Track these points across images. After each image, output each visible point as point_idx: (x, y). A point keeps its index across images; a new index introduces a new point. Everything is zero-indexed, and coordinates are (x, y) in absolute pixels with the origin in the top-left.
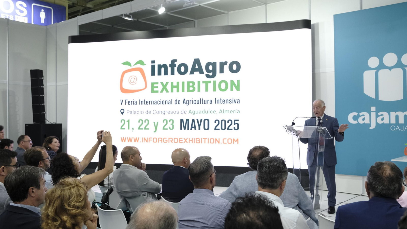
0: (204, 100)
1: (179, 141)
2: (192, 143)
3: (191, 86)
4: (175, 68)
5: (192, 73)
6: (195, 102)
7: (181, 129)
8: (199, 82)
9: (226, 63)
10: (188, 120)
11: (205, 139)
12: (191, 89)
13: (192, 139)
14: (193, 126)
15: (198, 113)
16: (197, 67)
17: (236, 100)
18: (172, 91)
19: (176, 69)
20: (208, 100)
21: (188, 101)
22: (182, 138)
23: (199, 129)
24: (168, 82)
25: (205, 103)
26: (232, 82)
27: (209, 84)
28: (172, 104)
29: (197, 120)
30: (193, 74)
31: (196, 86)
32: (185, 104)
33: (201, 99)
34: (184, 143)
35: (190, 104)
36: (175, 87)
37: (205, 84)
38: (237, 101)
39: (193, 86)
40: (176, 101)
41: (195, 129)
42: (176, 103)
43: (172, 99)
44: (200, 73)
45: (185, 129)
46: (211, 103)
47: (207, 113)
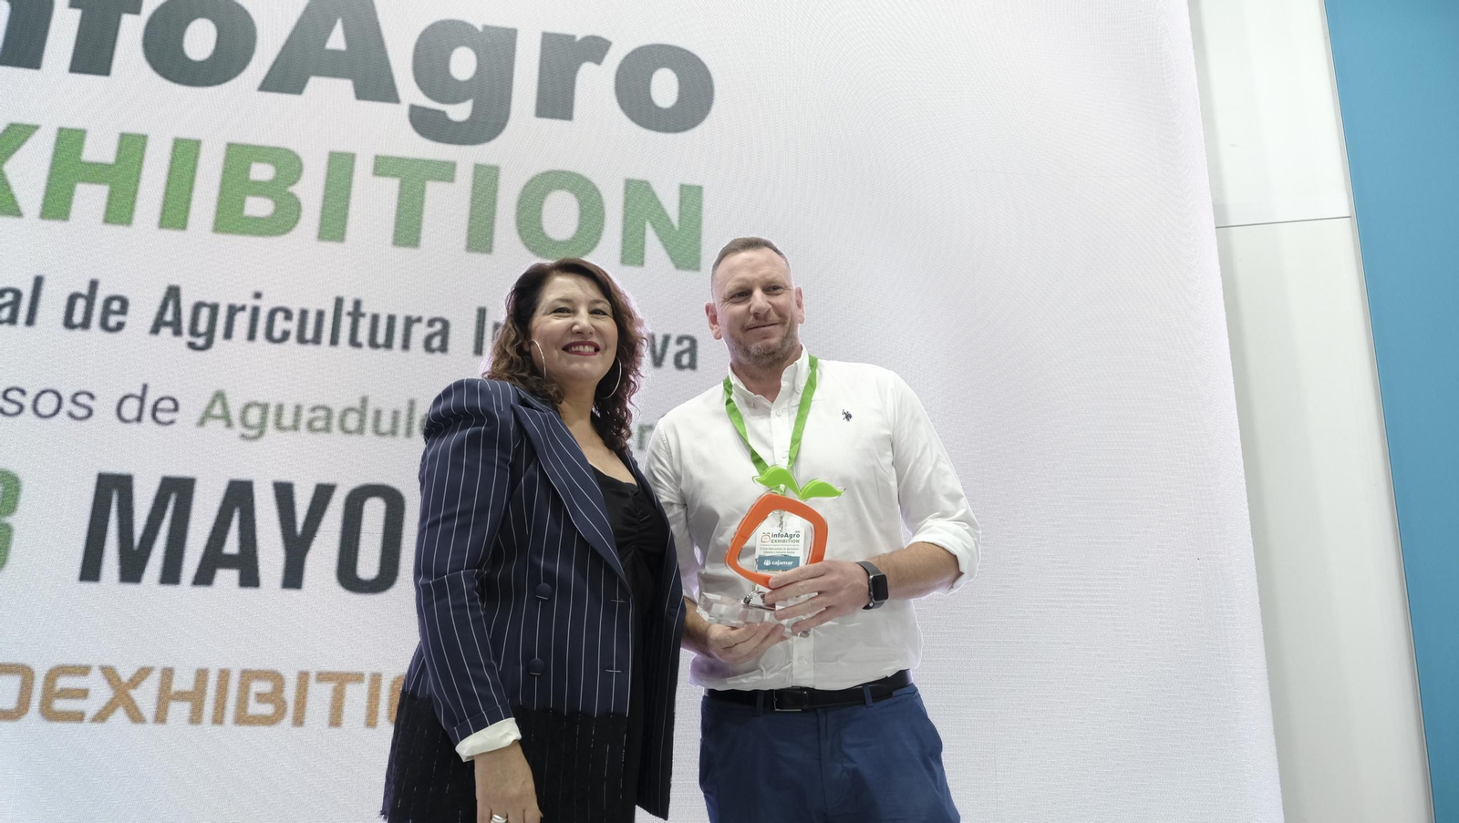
0: (375, 318)
1: (50, 694)
2: (195, 718)
3: (260, 189)
4: (127, 19)
5: (285, 78)
6: (280, 324)
7: (90, 571)
8: (341, 166)
9: (595, 48)
10: (177, 491)
11: (341, 680)
12: (258, 207)
13: (202, 675)
14: (232, 546)
15: (295, 427)
16: (337, 41)
17: (666, 339)
18: (56, 206)
19: (131, 30)
20: (410, 322)
21: (214, 309)
22: (84, 671)
23: (293, 578)
24: (37, 127)
25: (381, 338)
26: (639, 194)
27: (434, 190)
28: (30, 321)
29: (284, 493)
30: (297, 88)
31: (310, 191)
32: (178, 332)
33: (348, 306)
34: (101, 717)
35: (228, 334)
36: (96, 173)
37: (392, 185)
38: (673, 349)
39: (281, 192)
40: (80, 305)
41: (250, 578)
42: (78, 317)
43: (38, 282)
44: (360, 95)
45: (132, 570)
46: (436, 342)
47: (393, 432)
